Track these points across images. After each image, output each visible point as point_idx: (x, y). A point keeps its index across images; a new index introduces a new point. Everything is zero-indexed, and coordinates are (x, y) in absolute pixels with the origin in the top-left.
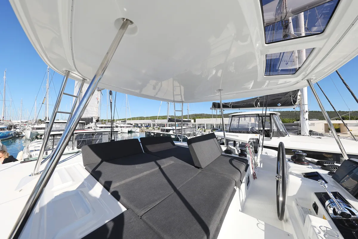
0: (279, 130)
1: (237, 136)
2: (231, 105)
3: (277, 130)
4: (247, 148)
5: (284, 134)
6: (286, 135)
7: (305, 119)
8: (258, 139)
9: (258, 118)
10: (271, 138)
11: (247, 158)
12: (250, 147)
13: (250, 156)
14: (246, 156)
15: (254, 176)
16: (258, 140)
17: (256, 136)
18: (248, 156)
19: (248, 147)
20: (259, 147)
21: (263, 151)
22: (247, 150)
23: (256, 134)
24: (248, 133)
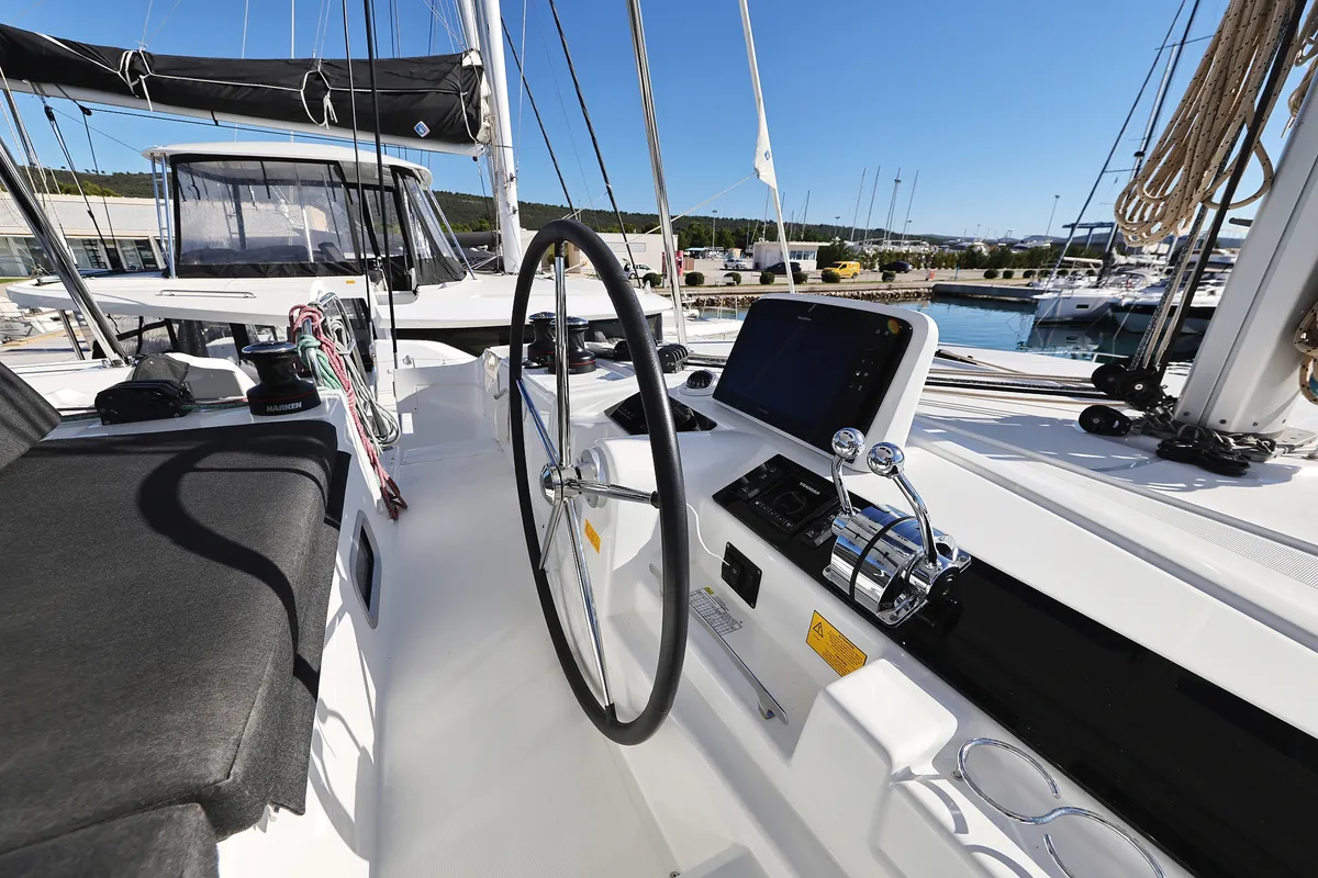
0: (440, 253)
1: (246, 295)
2: (134, 73)
3: (432, 254)
4: (310, 339)
5: (458, 271)
6: (465, 273)
7: (511, 211)
8: (362, 300)
9: (340, 192)
10: (415, 292)
11: (326, 414)
12: (326, 330)
13: (340, 392)
14: (312, 400)
15: (394, 503)
16: (362, 307)
17: (351, 287)
18: (324, 393)
19: (316, 333)
20: (375, 338)
21: (398, 353)
22: (313, 353)
23: (348, 274)
24: (306, 271)
